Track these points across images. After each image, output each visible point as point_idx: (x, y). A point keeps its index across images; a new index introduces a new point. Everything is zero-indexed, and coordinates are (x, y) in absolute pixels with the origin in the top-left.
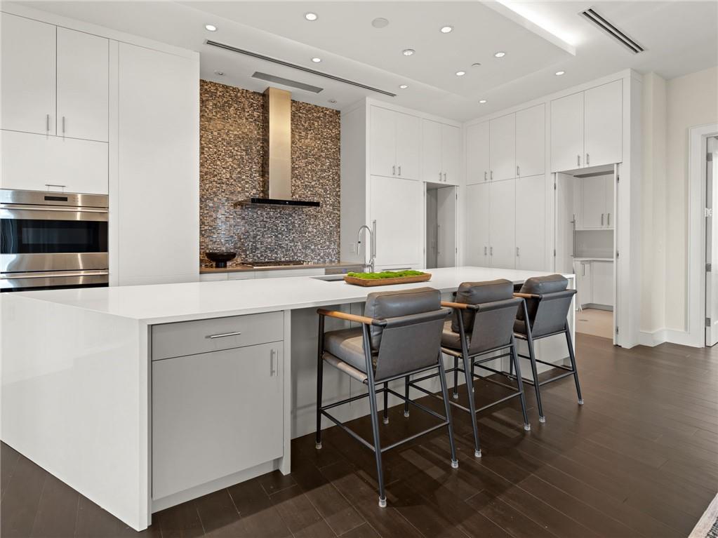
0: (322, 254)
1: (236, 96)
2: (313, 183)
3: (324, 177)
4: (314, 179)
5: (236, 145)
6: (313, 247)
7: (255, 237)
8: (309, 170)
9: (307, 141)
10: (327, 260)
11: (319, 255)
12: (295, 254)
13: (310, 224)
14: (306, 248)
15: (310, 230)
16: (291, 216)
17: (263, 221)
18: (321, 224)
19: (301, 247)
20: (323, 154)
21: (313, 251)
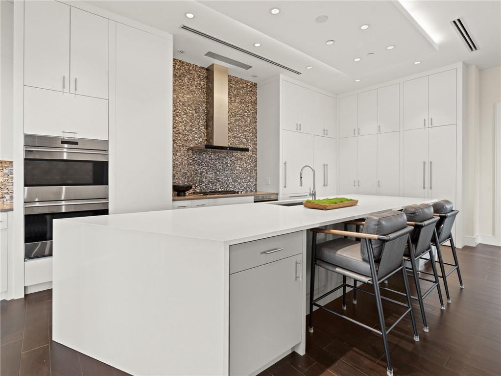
0: (245, 186)
1: (189, 69)
2: (240, 135)
3: (246, 131)
4: (241, 131)
5: (189, 105)
6: (239, 181)
7: (201, 174)
8: (237, 125)
9: (236, 104)
10: (249, 190)
11: (243, 186)
12: (228, 186)
13: (237, 164)
14: (235, 181)
15: (238, 168)
16: (225, 158)
17: (207, 162)
18: (245, 164)
19: (231, 181)
20: (246, 114)
21: (239, 183)
